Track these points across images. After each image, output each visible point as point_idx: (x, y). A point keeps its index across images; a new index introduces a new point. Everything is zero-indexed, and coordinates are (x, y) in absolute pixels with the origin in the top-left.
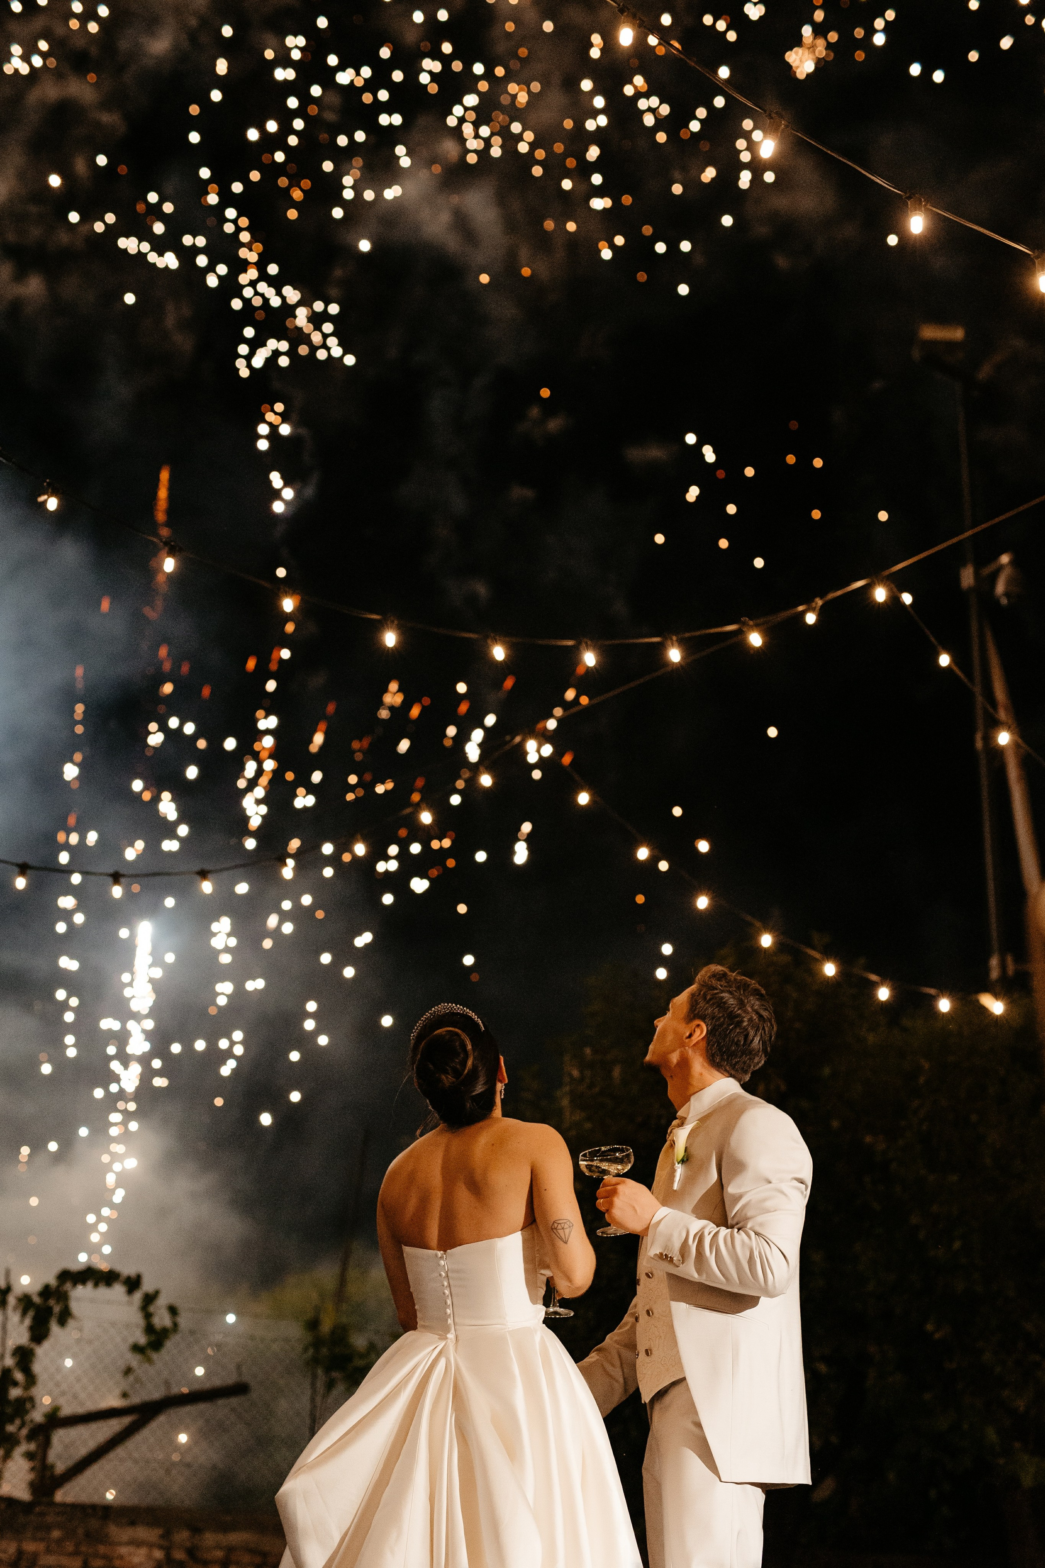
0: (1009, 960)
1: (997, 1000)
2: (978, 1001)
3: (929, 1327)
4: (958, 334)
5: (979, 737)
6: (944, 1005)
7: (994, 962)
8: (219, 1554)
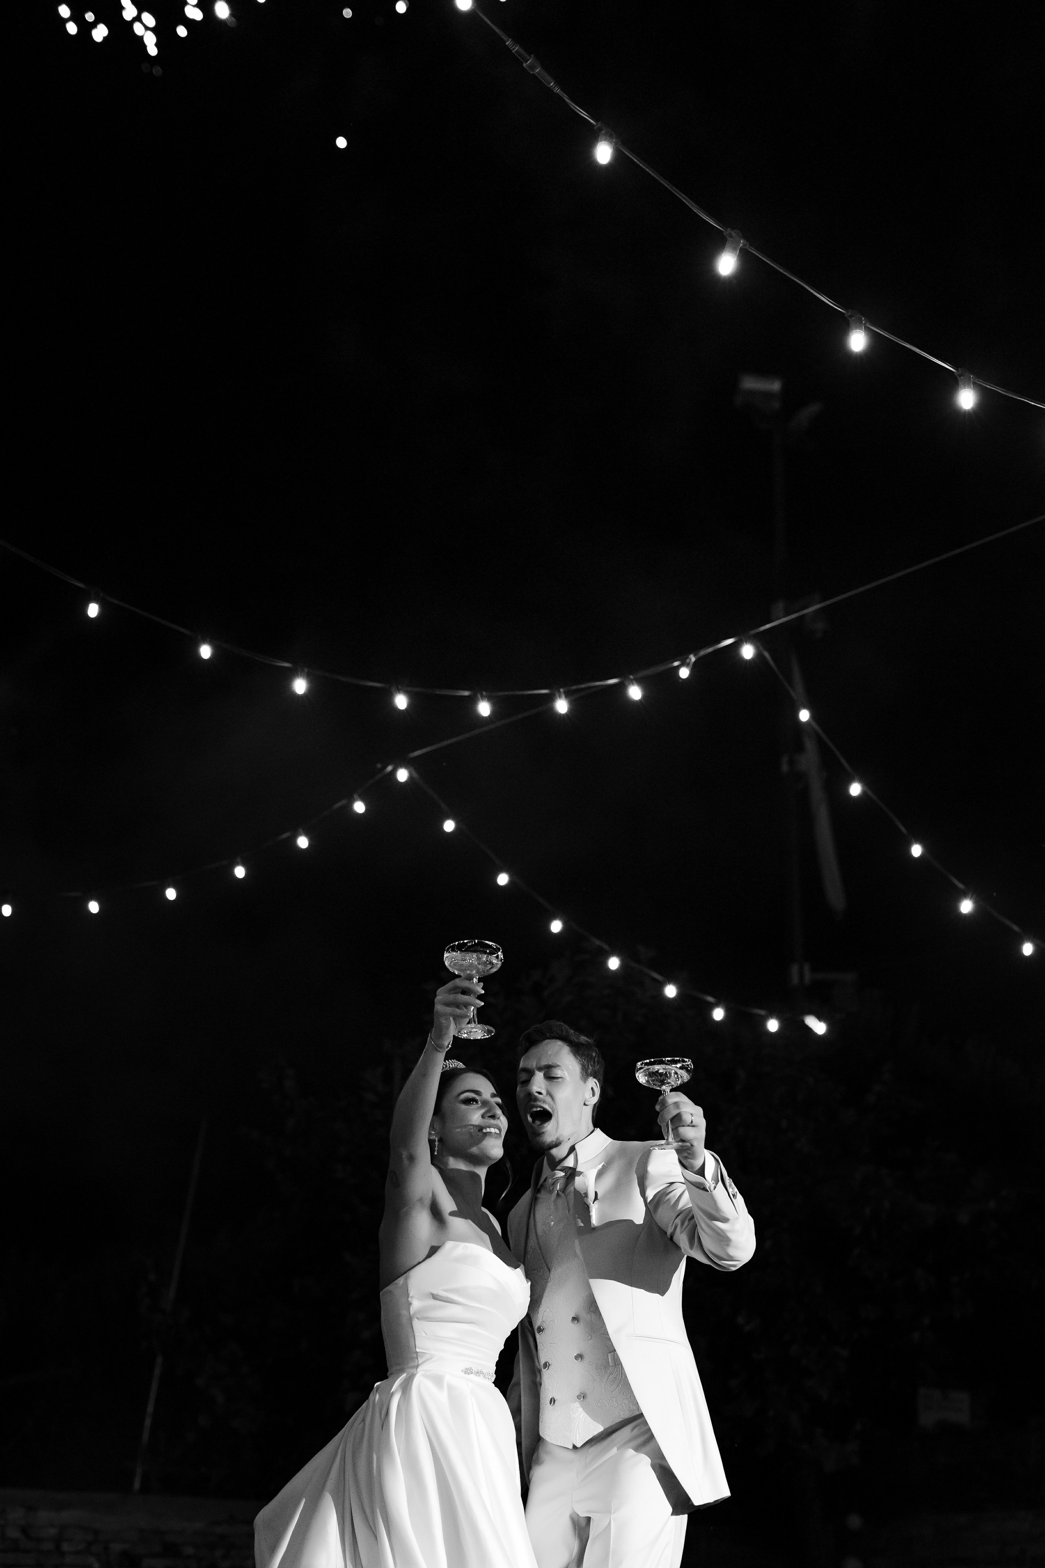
0: (807, 968)
1: (820, 1021)
2: (803, 1022)
3: (740, 1320)
4: (776, 386)
5: (785, 759)
6: (773, 1025)
7: (795, 969)
8: (53, 1531)
